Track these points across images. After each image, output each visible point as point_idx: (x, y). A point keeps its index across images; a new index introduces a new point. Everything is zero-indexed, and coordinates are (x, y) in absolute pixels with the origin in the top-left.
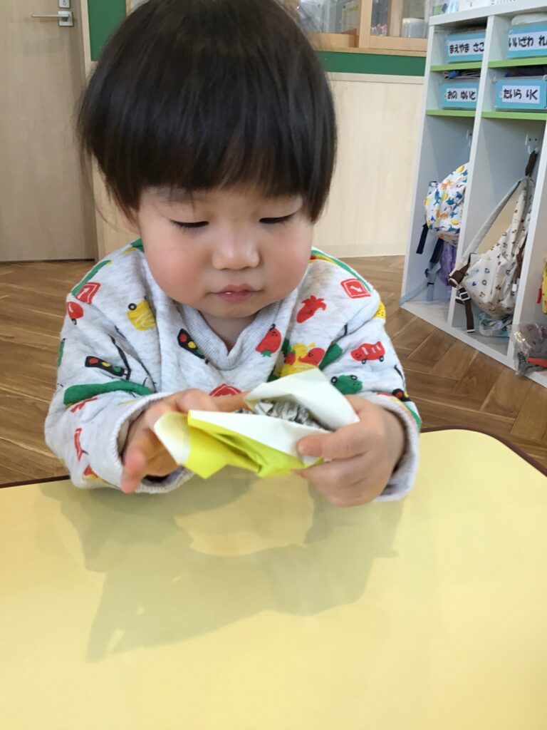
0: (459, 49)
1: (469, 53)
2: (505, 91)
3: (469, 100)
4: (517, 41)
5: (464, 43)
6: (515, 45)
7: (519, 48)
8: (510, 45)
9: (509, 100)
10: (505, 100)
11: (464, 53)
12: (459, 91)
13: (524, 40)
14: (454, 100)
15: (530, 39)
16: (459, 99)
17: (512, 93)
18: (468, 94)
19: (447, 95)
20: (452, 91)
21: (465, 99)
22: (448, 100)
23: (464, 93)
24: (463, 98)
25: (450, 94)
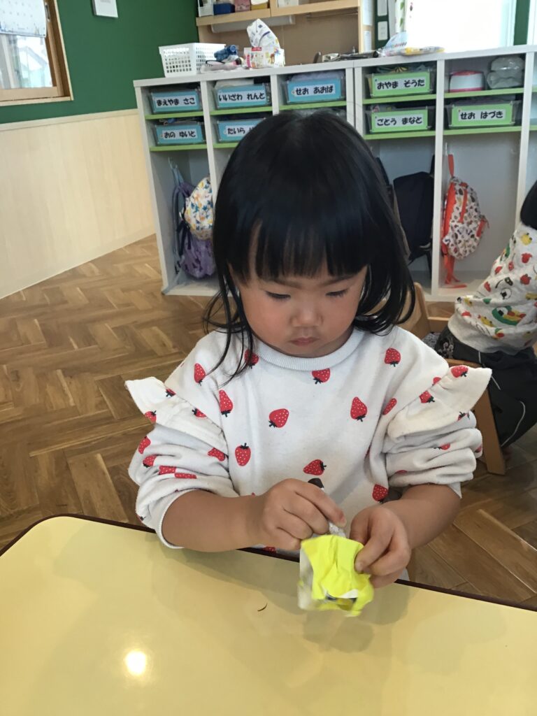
0: (168, 103)
1: (179, 105)
2: (229, 129)
3: (189, 137)
4: (227, 97)
5: (173, 98)
6: (226, 99)
7: (229, 101)
8: (220, 100)
9: (234, 135)
10: (230, 135)
11: (173, 105)
12: (177, 132)
13: (234, 96)
14: (173, 138)
15: (238, 96)
16: (178, 137)
17: (236, 130)
18: (187, 133)
19: (164, 135)
20: (169, 132)
21: (185, 137)
22: (165, 139)
23: (182, 133)
24: (183, 136)
25: (167, 134)
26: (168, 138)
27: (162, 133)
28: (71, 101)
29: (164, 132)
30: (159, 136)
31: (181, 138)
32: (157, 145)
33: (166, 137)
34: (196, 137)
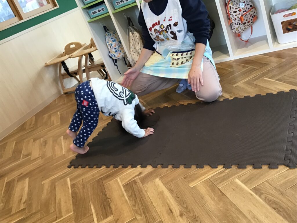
2: (117, 3)
9: (120, 4)
10: (118, 5)
12: (97, 10)
14: (96, 14)
17: (120, 2)
18: (101, 10)
19: (92, 13)
20: (94, 11)
21: (101, 12)
22: (93, 15)
23: (99, 10)
24: (100, 12)
25: (93, 13)
26: (94, 14)
27: (91, 13)
28: (58, 8)
29: (92, 12)
30: (90, 15)
31: (99, 12)
32: (91, 19)
33: (93, 14)
34: (105, 10)
